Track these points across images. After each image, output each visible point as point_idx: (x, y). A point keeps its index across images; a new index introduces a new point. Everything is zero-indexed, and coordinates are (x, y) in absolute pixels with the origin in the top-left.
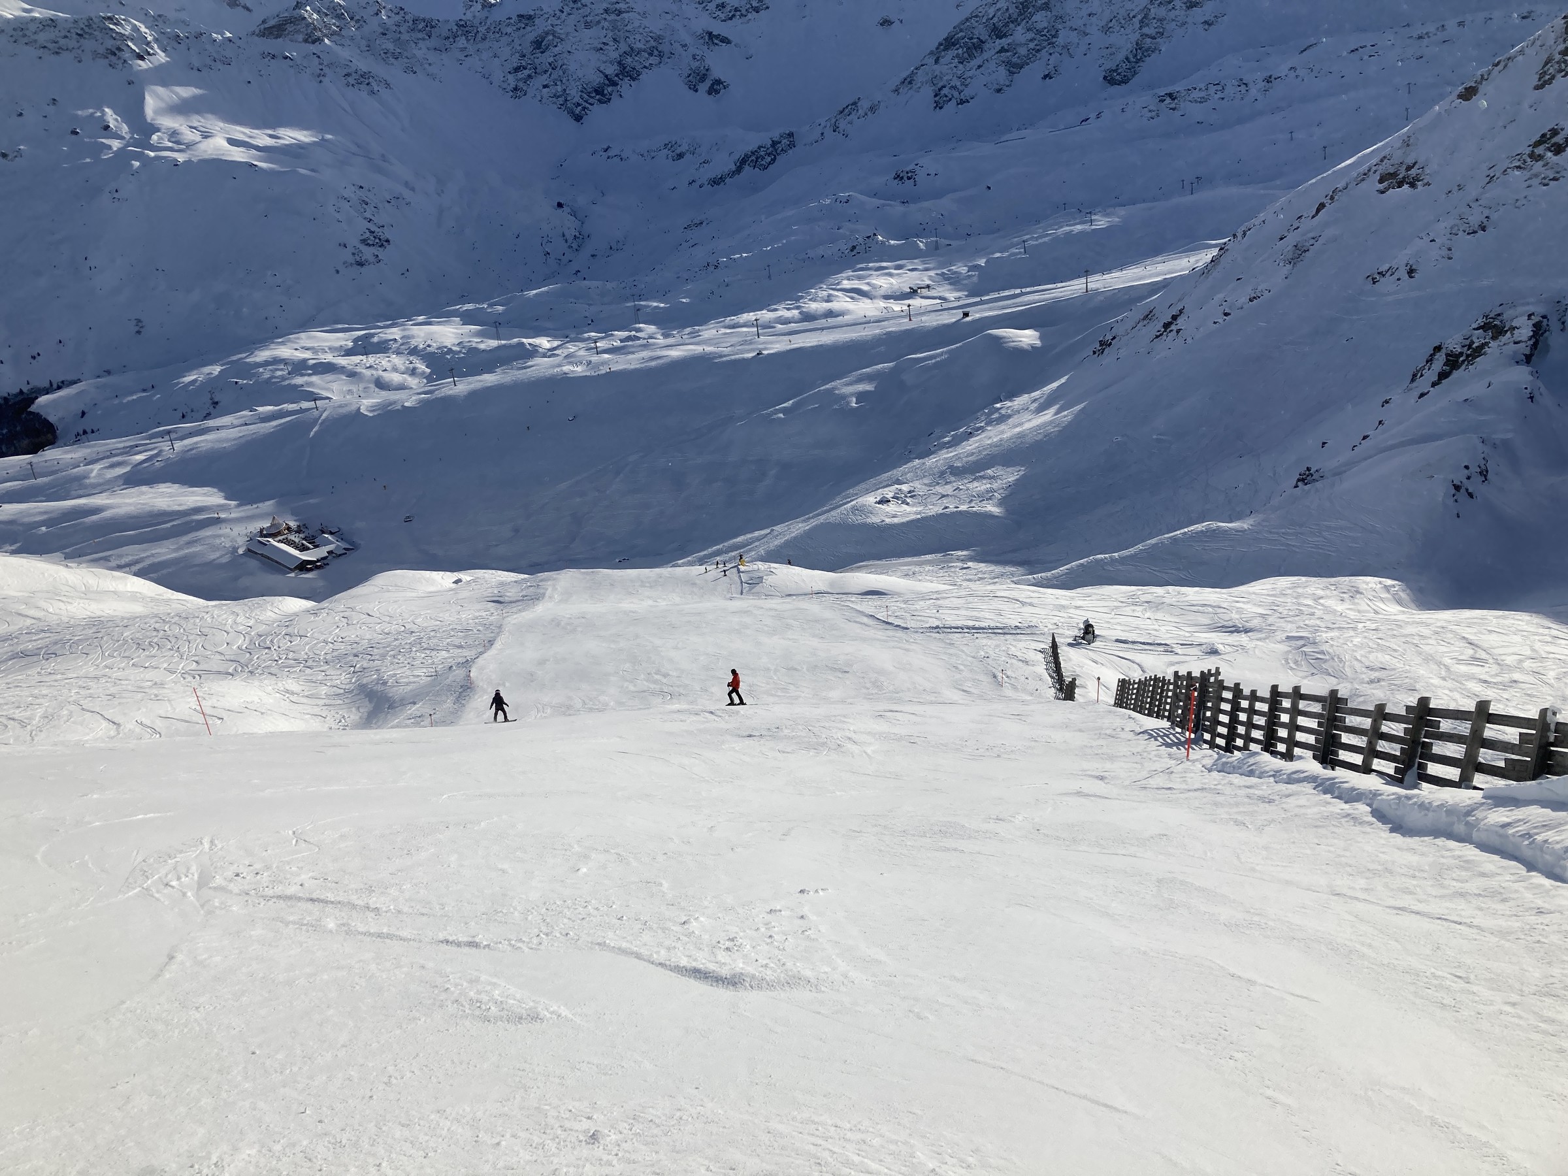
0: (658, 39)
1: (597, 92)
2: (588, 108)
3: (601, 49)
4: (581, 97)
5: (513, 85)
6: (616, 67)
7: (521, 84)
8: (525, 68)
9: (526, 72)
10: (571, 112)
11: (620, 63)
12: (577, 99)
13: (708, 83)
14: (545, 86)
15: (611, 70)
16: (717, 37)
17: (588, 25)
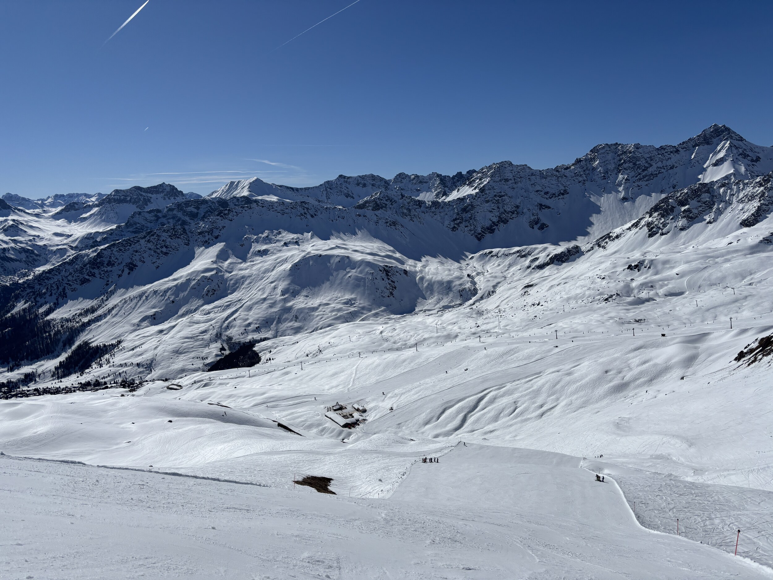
0: (517, 207)
1: (488, 228)
2: (484, 236)
3: (492, 211)
4: (481, 231)
5: (452, 226)
6: (497, 218)
7: (456, 226)
8: (458, 219)
9: (458, 221)
10: (476, 237)
11: (499, 217)
12: (480, 232)
13: (539, 225)
14: (466, 227)
15: (495, 220)
16: (544, 205)
17: (487, 202)
